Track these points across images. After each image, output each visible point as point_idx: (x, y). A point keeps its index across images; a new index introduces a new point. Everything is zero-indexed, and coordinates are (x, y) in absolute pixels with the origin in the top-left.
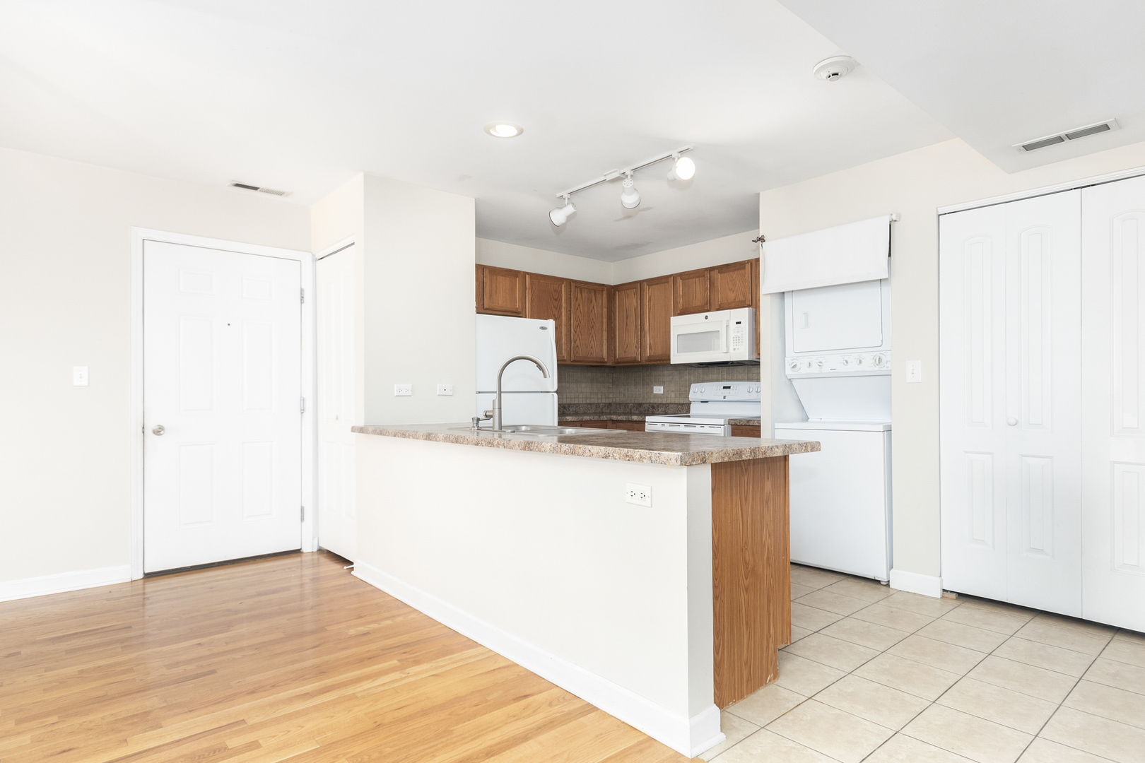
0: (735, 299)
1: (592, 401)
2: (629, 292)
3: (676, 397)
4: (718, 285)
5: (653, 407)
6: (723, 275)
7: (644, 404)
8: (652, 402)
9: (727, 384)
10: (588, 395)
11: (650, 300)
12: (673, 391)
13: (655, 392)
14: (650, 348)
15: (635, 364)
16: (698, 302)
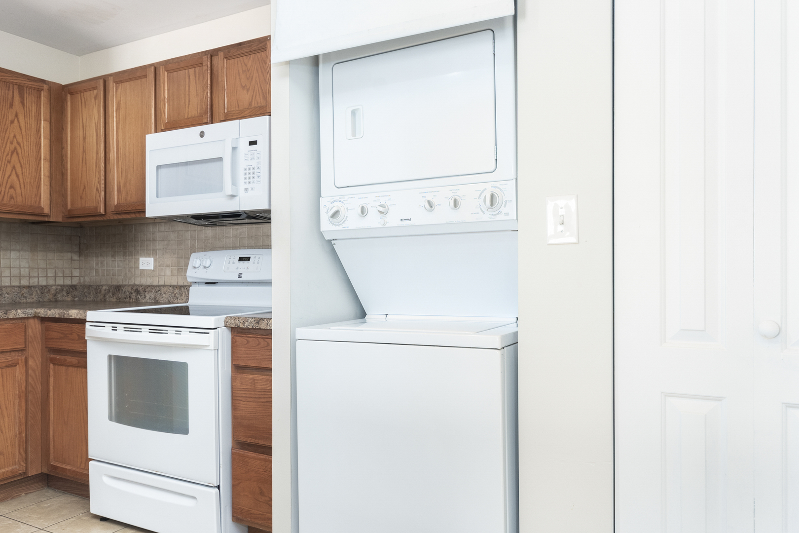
0: (250, 104)
1: (34, 282)
2: (86, 94)
3: (172, 275)
4: (224, 80)
5: (138, 292)
6: (231, 61)
7: (124, 286)
8: (137, 283)
9: (244, 253)
10: (24, 272)
11: (118, 109)
12: (168, 266)
13: (141, 267)
14: (119, 191)
15: (98, 219)
16: (193, 111)
